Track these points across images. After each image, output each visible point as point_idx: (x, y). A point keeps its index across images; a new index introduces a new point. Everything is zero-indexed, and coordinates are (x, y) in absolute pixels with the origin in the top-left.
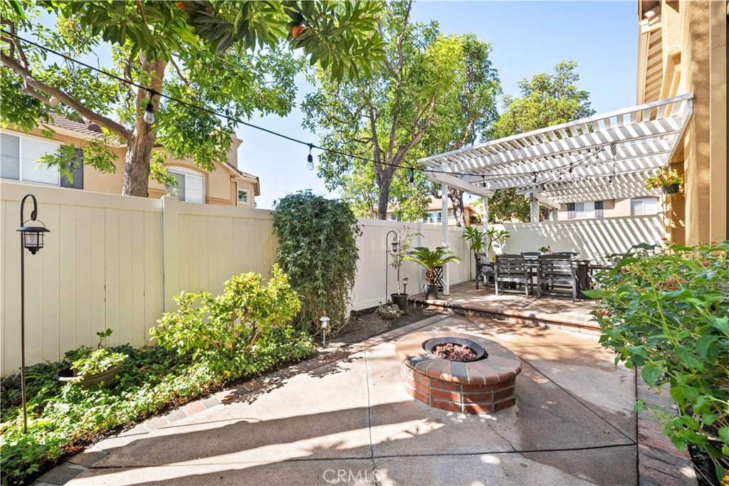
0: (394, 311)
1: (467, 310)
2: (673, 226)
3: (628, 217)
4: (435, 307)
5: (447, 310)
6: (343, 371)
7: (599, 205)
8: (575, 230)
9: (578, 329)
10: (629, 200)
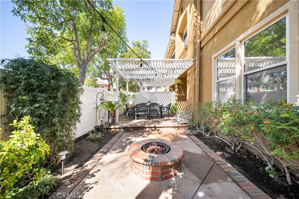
0: (99, 135)
1: (130, 128)
2: (178, 95)
3: (164, 92)
4: (114, 129)
5: (121, 130)
6: (94, 185)
7: (149, 88)
8: (155, 96)
9: (167, 128)
10: (155, 88)
